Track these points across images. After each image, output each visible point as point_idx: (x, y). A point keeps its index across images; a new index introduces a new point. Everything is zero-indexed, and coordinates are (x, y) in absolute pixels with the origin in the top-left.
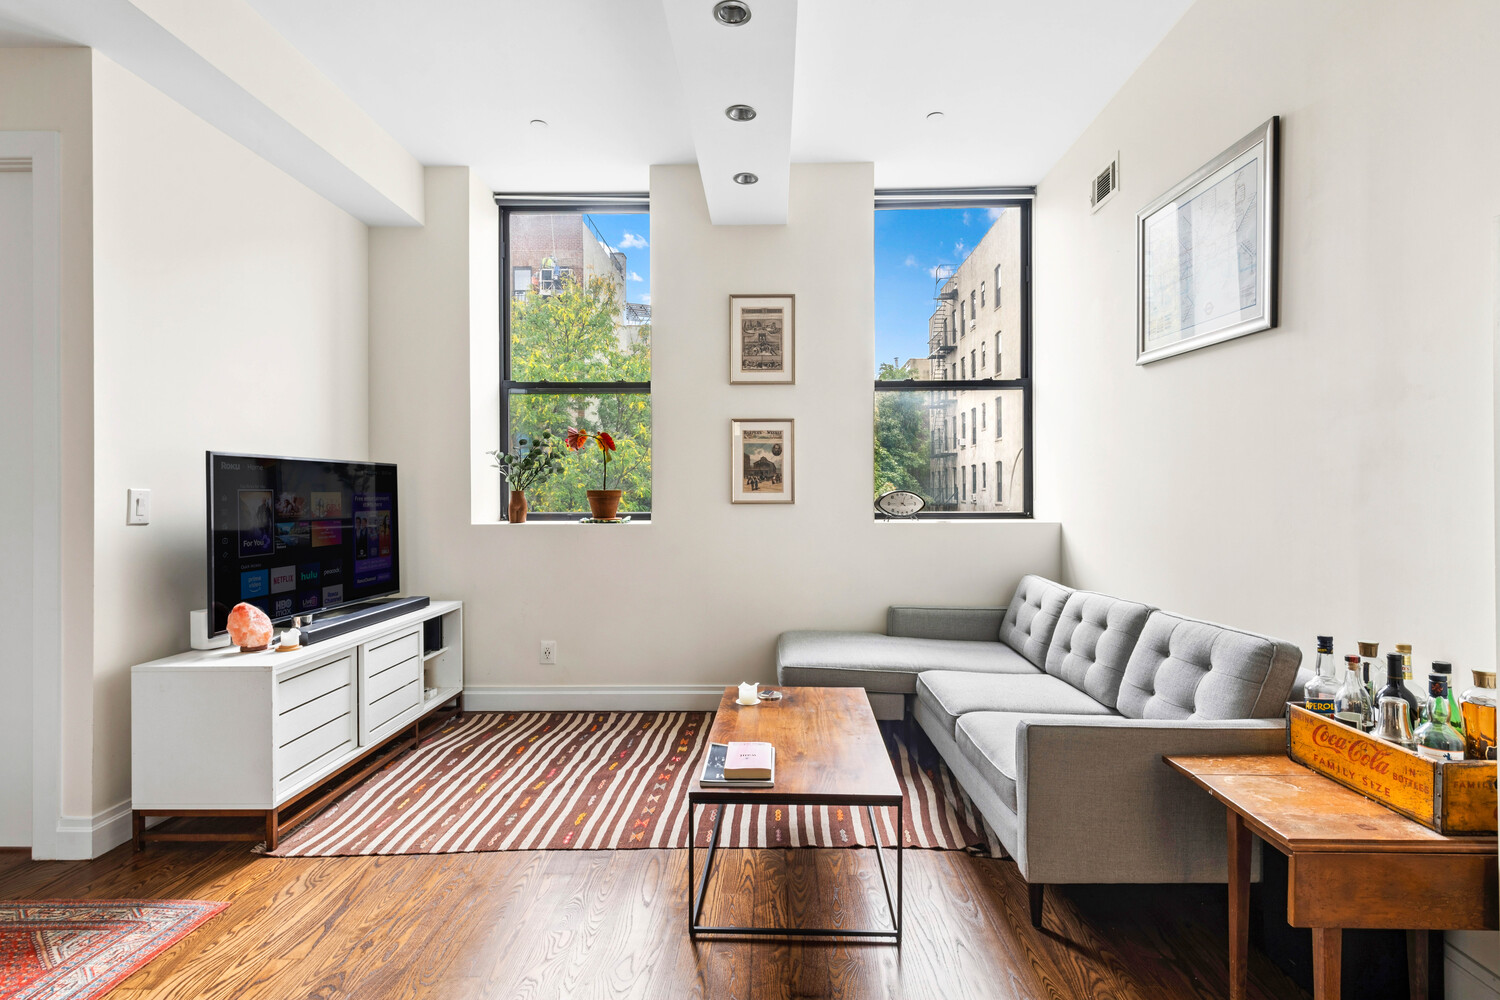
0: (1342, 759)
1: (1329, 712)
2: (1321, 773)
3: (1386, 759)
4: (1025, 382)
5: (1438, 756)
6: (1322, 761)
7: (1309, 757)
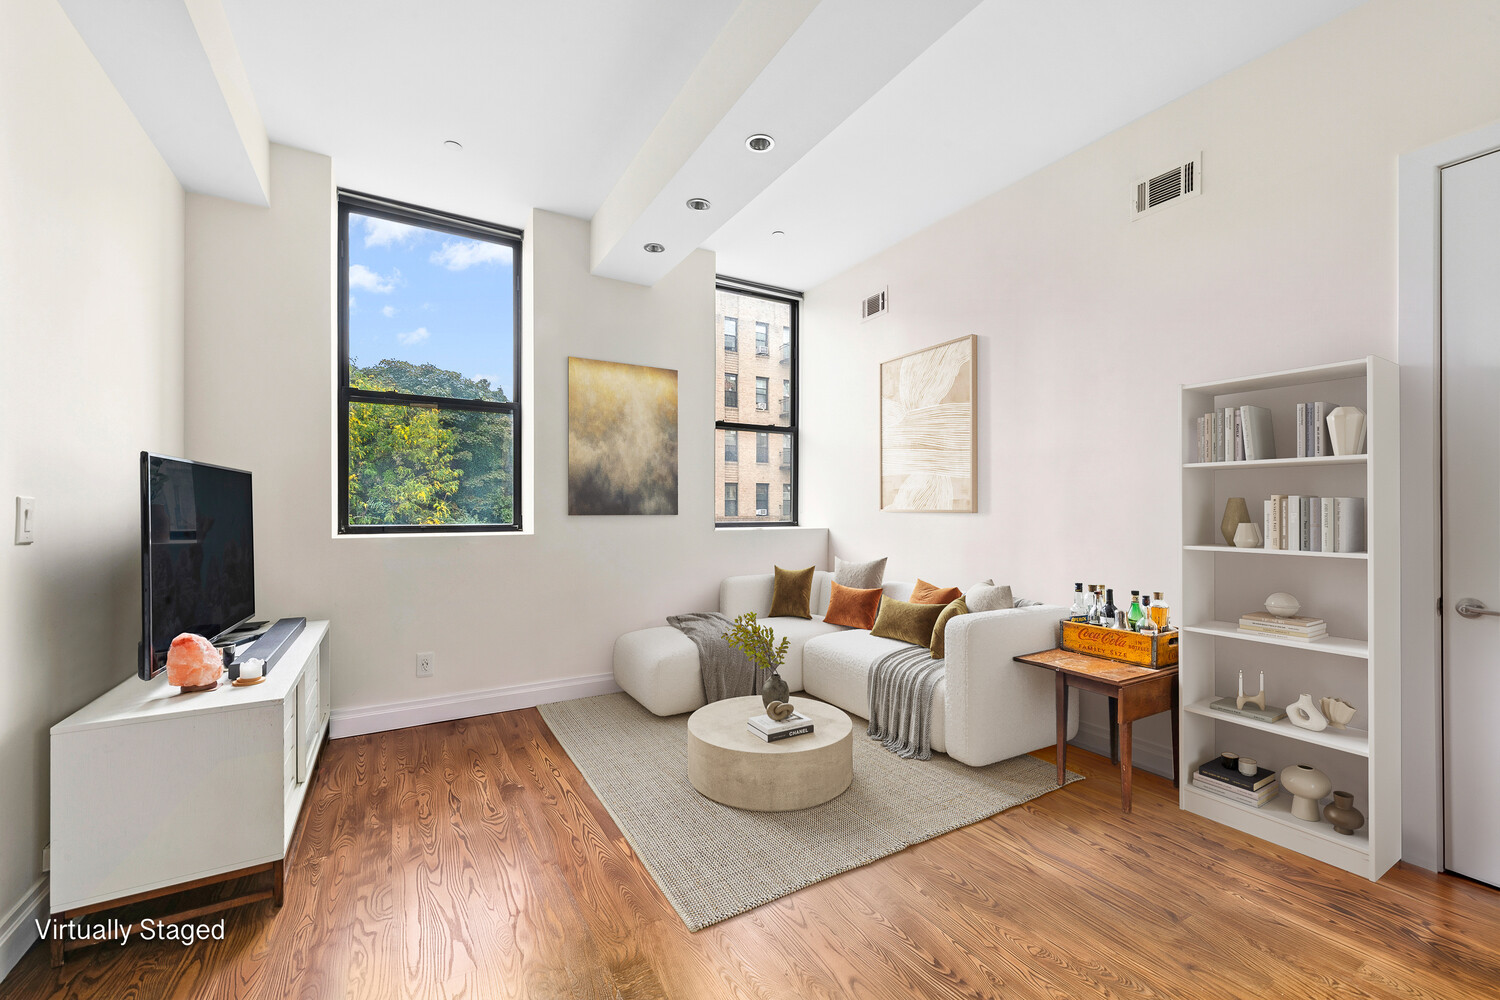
0: (1098, 644)
1: (1086, 622)
2: (1083, 654)
3: (1125, 639)
4: (793, 430)
5: (1149, 633)
6: (1084, 647)
7: (1076, 646)
